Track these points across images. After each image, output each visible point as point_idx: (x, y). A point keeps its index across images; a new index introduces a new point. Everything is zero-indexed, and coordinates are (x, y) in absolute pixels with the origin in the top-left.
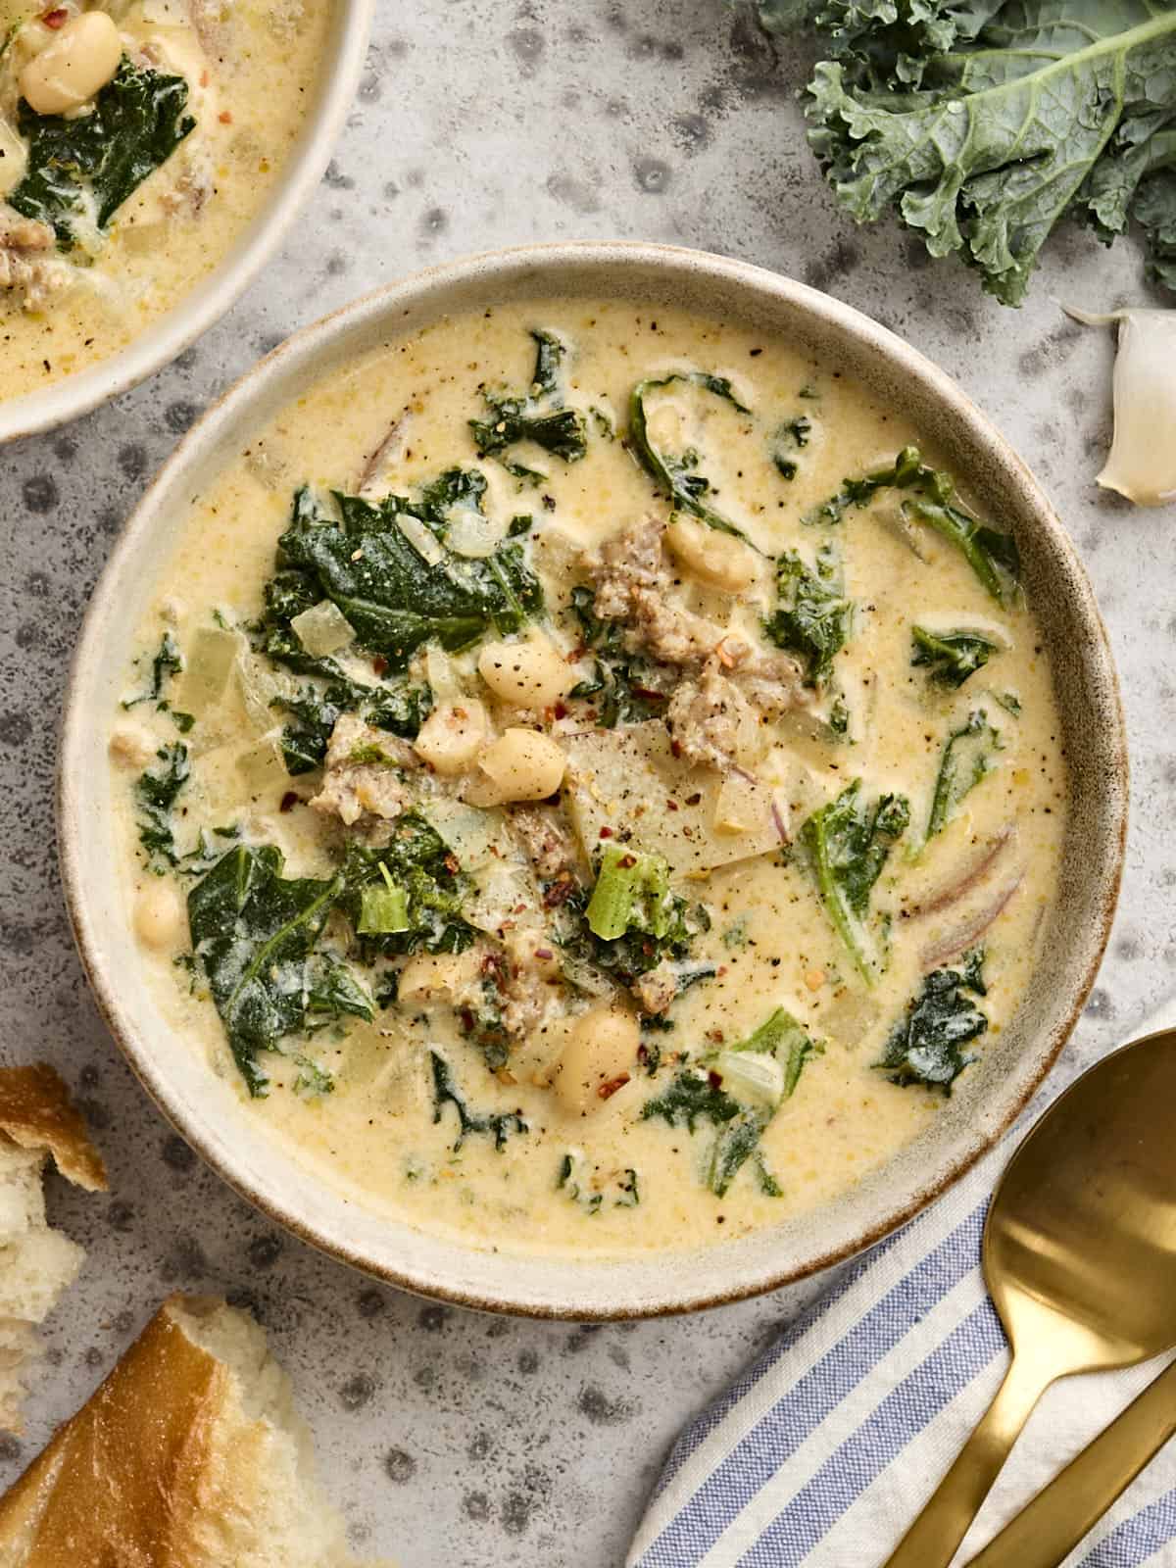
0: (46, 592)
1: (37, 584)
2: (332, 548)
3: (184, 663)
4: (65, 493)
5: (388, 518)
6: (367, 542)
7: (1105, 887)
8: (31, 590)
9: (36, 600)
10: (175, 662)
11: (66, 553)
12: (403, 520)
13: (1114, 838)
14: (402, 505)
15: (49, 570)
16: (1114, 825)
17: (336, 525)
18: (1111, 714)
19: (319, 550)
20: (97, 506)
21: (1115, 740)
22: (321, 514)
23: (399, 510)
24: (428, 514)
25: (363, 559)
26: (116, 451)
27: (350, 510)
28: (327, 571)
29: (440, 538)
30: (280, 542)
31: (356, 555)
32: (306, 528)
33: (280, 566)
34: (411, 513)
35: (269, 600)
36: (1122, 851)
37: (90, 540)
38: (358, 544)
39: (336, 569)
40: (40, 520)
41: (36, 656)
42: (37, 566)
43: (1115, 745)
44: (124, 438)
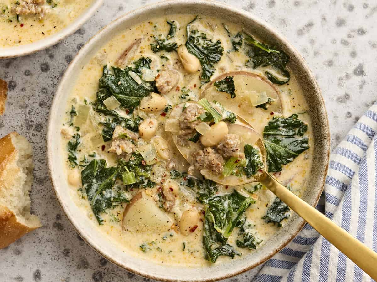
0: (47, 92)
1: (44, 90)
2: (113, 82)
3: (77, 113)
4: (51, 67)
5: (127, 73)
6: (122, 79)
7: (324, 169)
8: (43, 92)
9: (44, 95)
10: (75, 113)
11: (52, 83)
12: (131, 73)
13: (326, 156)
14: (130, 69)
15: (47, 87)
16: (326, 152)
17: (113, 75)
18: (325, 123)
19: (109, 82)
20: (59, 70)
21: (327, 130)
22: (110, 73)
23: (129, 70)
24: (137, 71)
25: (121, 84)
26: (64, 56)
27: (116, 71)
28: (112, 88)
29: (141, 77)
30: (99, 81)
31: (119, 83)
32: (106, 77)
33: (100, 87)
34: (133, 71)
35: (98, 96)
36: (328, 159)
37: (58, 79)
38: (119, 80)
39: (114, 87)
40: (45, 74)
41: (44, 109)
42: (44, 86)
43: (326, 131)
44: (67, 53)
